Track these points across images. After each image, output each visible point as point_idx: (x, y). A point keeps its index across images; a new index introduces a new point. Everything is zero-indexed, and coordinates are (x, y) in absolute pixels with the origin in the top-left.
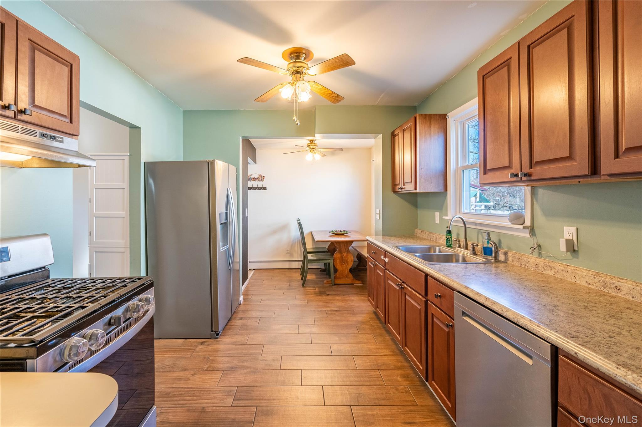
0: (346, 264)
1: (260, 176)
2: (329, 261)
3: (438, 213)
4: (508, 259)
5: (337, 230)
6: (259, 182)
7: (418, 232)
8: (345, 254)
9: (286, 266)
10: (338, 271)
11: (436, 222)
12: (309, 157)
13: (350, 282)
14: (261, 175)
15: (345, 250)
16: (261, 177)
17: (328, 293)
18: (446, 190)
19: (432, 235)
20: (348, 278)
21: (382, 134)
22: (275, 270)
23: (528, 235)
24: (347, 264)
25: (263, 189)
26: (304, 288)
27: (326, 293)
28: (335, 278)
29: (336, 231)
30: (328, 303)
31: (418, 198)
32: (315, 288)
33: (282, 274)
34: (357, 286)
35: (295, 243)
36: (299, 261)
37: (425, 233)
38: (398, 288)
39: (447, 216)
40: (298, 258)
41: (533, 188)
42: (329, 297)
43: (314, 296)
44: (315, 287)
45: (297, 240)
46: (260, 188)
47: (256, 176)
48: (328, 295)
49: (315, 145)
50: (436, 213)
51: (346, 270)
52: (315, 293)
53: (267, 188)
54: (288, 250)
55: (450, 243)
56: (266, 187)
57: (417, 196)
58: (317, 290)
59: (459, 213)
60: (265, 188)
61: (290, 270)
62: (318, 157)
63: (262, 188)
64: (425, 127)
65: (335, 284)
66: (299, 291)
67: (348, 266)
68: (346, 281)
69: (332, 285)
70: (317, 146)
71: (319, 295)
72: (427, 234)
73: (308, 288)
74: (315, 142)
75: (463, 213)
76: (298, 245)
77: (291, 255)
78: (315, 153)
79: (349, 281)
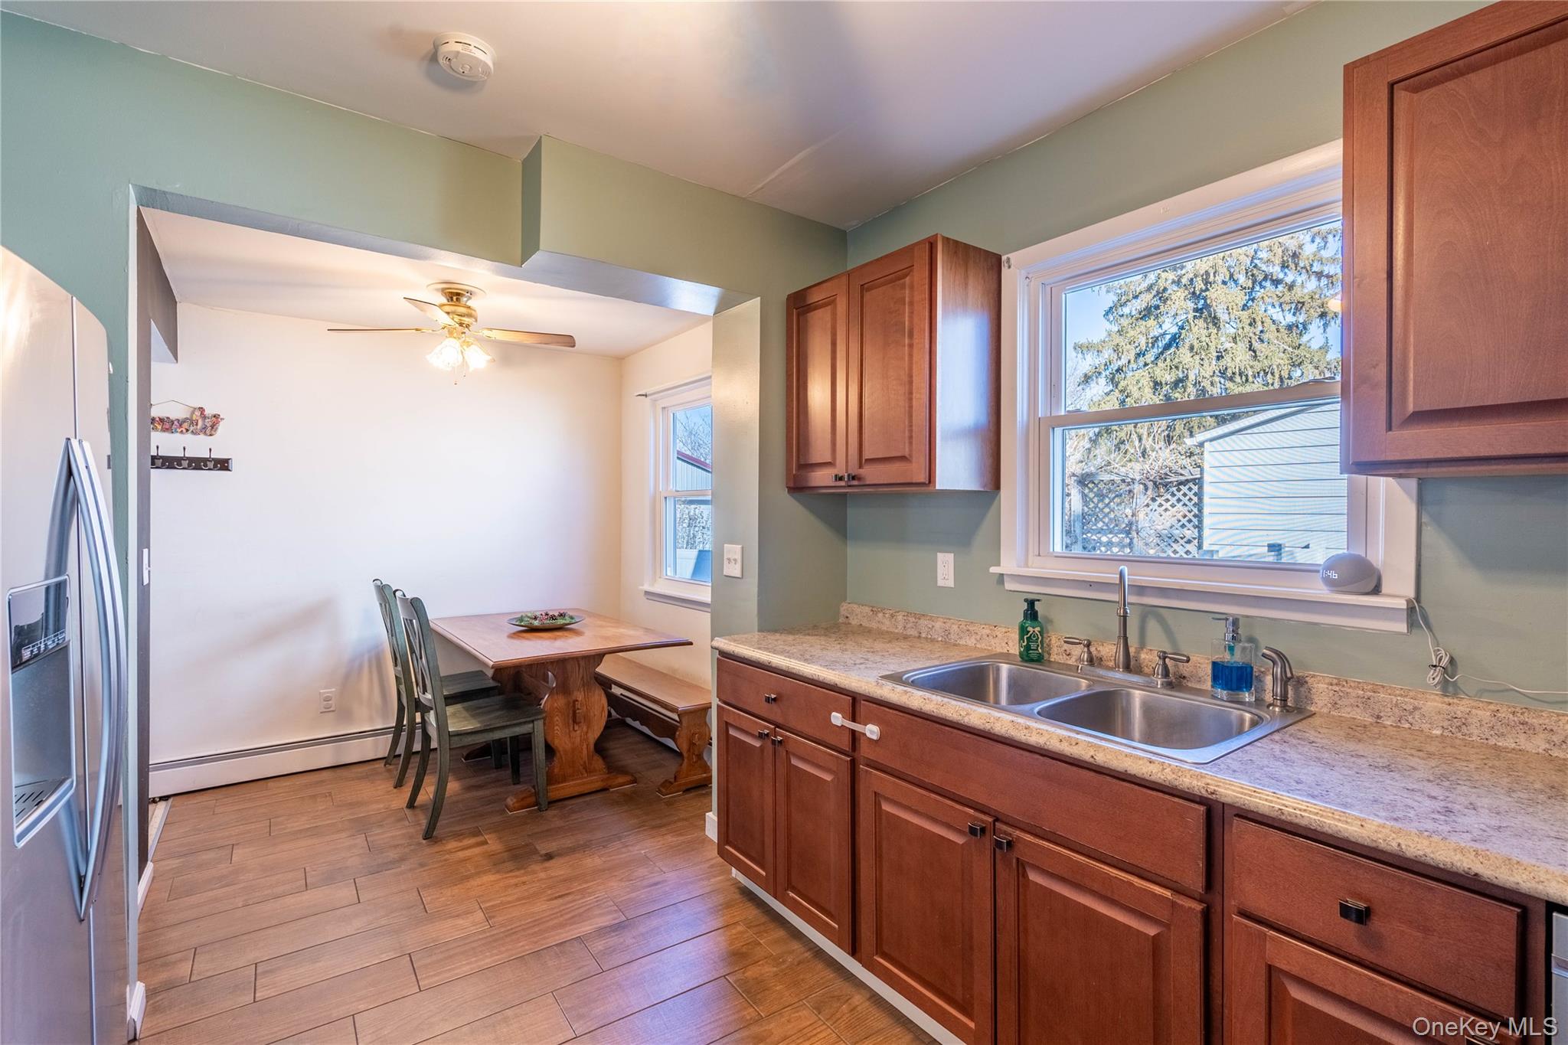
0: (585, 729)
1: (198, 413)
2: (531, 725)
3: (953, 555)
4: (1312, 699)
5: (538, 614)
6: (189, 436)
7: (857, 613)
8: (579, 696)
9: (325, 756)
10: (558, 755)
11: (940, 583)
12: (446, 354)
13: (598, 785)
14: (202, 409)
15: (579, 682)
16: (204, 417)
17: (543, 847)
18: (997, 486)
19: (923, 622)
20: (589, 771)
21: (759, 298)
22: (271, 784)
23: (1402, 627)
24: (588, 728)
25: (211, 465)
26: (436, 848)
27: (536, 852)
28: (551, 780)
29: (535, 618)
30: (570, 898)
31: (848, 509)
32: (480, 839)
33: (314, 797)
34: (624, 794)
35: (361, 667)
36: (375, 733)
37: (892, 616)
38: (960, 840)
39: (998, 564)
40: (371, 719)
41: (1422, 483)
42: (558, 868)
43: (498, 876)
44: (476, 833)
45: (366, 657)
46: (197, 464)
47: (176, 413)
48: (549, 857)
49: (469, 316)
50: (940, 556)
51: (585, 746)
52: (496, 863)
53: (234, 465)
54: (327, 699)
55: (1037, 650)
56: (227, 461)
57: (846, 504)
58: (494, 844)
59: (1039, 555)
60: (223, 465)
61: (339, 771)
62: (479, 359)
63: (205, 461)
64: (966, 278)
65: (552, 803)
66: (422, 865)
67: (589, 734)
68: (584, 784)
69: (540, 810)
70: (476, 321)
71: (518, 869)
72: (900, 618)
73: (452, 845)
74: (469, 303)
75: (1056, 557)
76: (370, 672)
77: (344, 713)
78: (469, 345)
79: (594, 781)
